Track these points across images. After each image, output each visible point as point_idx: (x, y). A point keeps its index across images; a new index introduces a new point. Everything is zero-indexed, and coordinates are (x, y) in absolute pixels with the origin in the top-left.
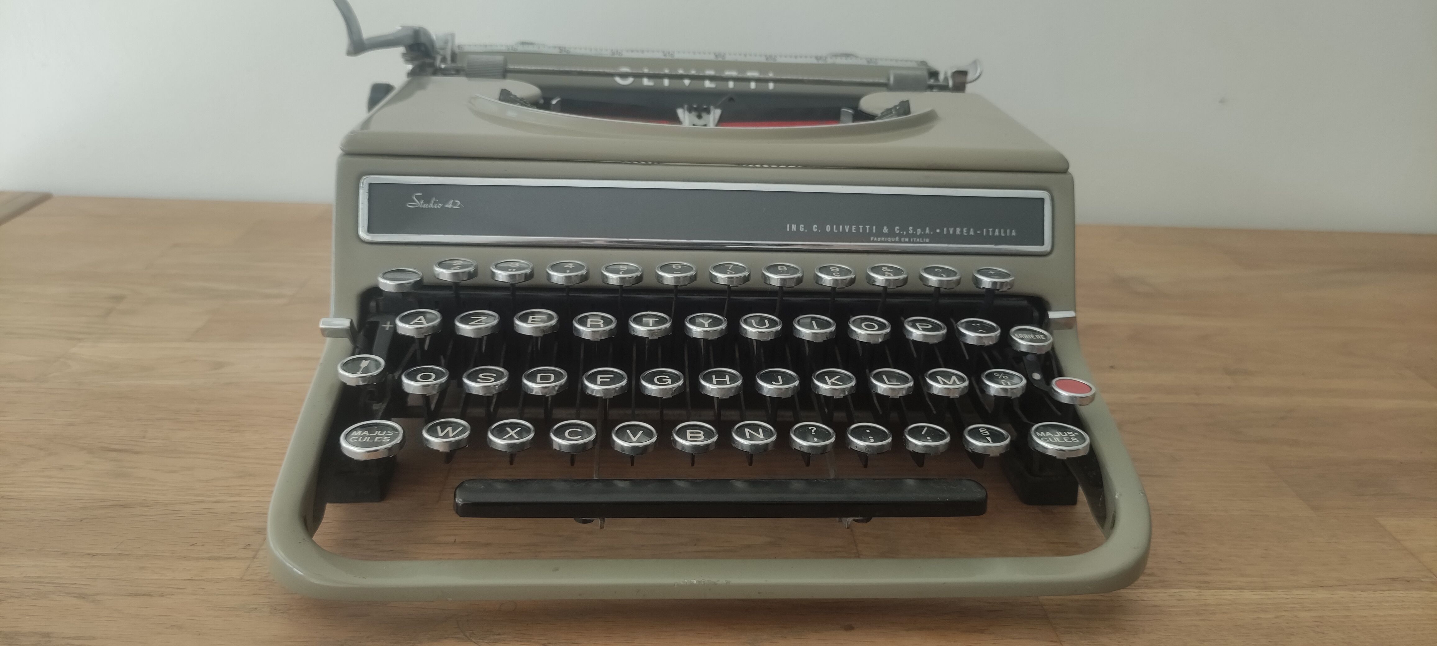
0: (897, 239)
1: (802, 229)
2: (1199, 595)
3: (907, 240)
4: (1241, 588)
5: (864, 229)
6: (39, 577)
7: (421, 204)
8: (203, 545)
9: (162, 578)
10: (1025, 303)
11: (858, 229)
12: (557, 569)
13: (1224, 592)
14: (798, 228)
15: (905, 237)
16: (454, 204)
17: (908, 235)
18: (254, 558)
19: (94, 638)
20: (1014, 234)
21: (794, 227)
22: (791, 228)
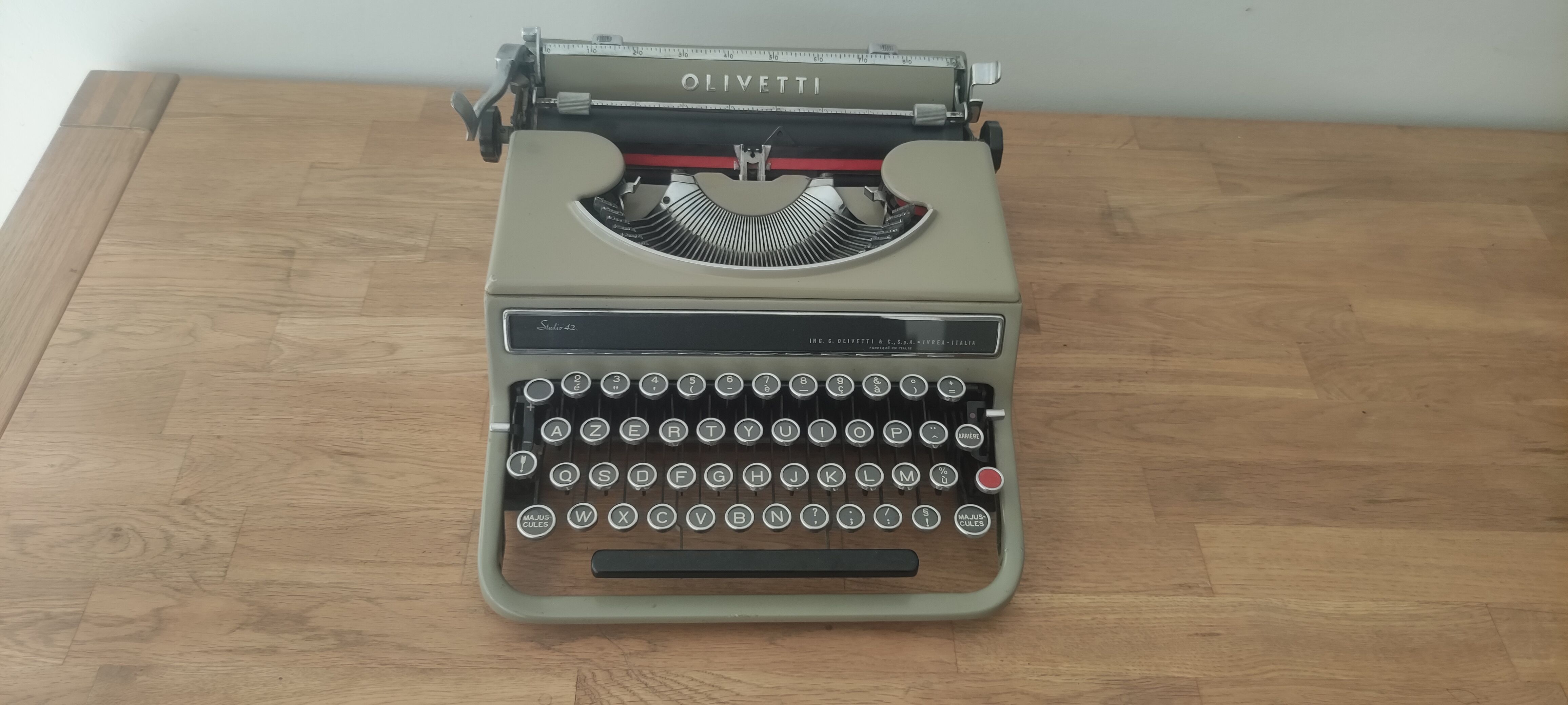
0: (889, 348)
1: (820, 342)
2: (1051, 599)
3: (896, 348)
4: (1079, 593)
5: (865, 341)
6: (338, 583)
7: (547, 327)
8: (430, 552)
9: (413, 583)
10: (976, 388)
11: (860, 341)
12: (655, 606)
13: (1067, 596)
14: (817, 341)
15: (895, 346)
16: (571, 327)
17: (897, 345)
18: (465, 565)
19: (387, 636)
20: (974, 344)
21: (815, 340)
22: (812, 340)
